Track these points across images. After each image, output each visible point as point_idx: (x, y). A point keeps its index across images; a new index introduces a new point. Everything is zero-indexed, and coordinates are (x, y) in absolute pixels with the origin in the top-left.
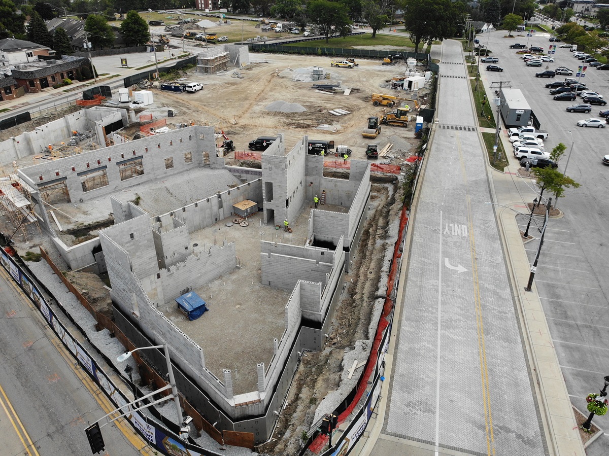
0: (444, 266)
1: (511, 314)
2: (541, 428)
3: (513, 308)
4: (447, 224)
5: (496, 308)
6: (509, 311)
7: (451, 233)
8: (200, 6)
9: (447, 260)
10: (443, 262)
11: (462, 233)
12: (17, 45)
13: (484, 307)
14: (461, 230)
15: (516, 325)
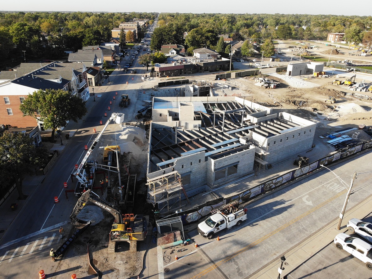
0: (301, 198)
1: (308, 233)
2: (254, 274)
3: (315, 231)
4: (333, 183)
5: (304, 226)
6: (310, 231)
7: (329, 187)
8: (330, 38)
9: (307, 196)
10: (304, 196)
11: (336, 190)
12: (206, 51)
13: (297, 222)
14: (339, 188)
15: (304, 238)
